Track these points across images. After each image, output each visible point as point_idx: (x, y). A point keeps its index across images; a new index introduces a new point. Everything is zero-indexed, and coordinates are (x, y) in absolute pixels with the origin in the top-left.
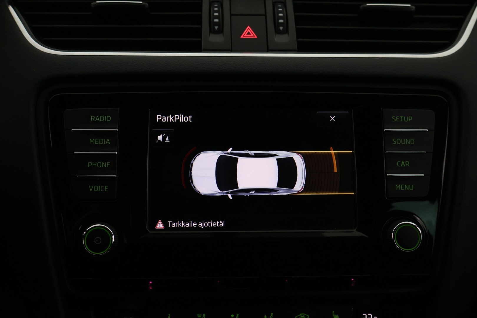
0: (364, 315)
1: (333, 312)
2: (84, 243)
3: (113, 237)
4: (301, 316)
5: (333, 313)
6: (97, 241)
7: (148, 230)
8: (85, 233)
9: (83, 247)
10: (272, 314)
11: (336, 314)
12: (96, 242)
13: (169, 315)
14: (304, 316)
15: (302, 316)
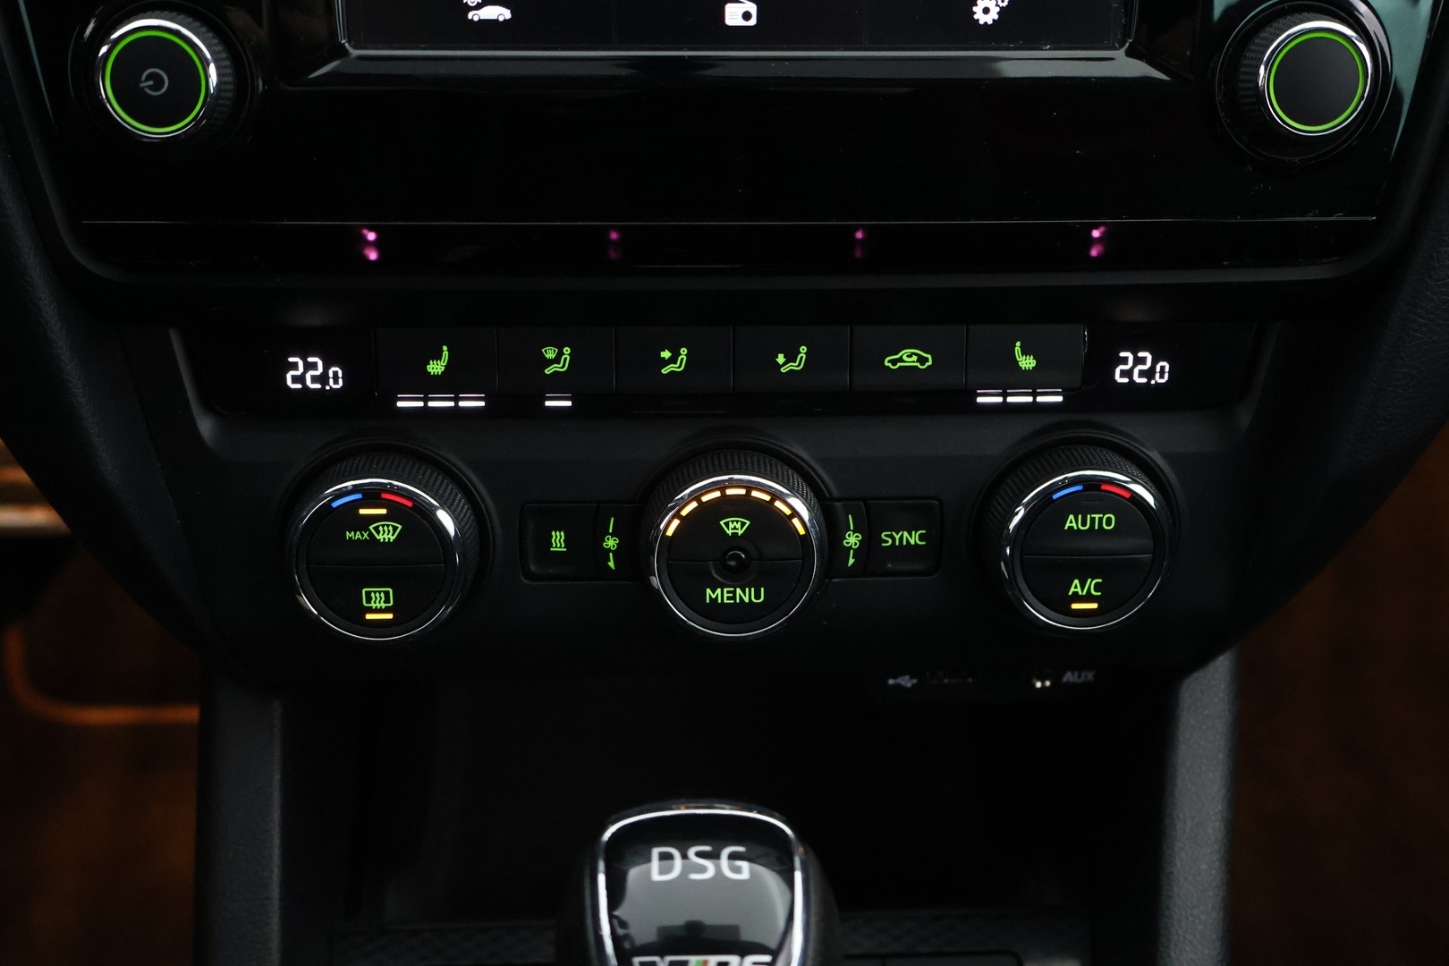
0: (1122, 354)
1: (1018, 344)
2: (106, 89)
3: (212, 70)
4: (905, 358)
5: (1018, 349)
6: (151, 83)
7: (347, 45)
8: (104, 49)
9: (100, 106)
10: (803, 349)
11: (1025, 352)
12: (149, 87)
13: (445, 348)
14: (915, 358)
15: (908, 356)
